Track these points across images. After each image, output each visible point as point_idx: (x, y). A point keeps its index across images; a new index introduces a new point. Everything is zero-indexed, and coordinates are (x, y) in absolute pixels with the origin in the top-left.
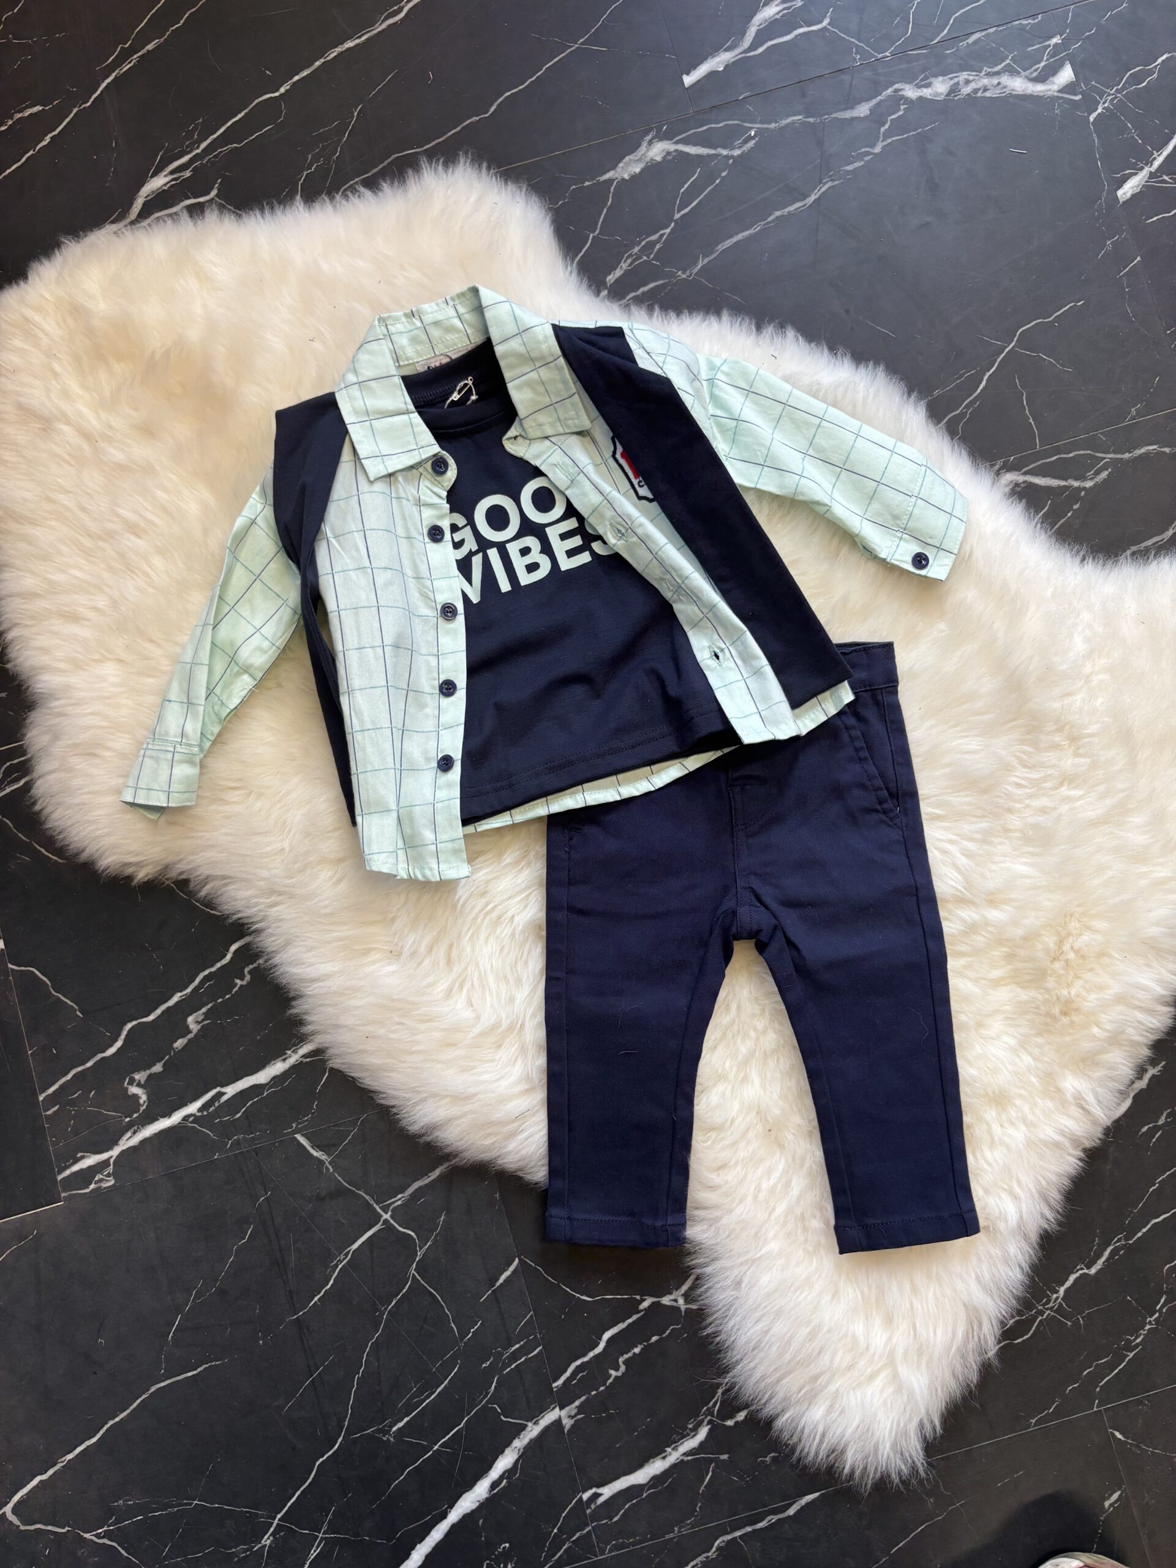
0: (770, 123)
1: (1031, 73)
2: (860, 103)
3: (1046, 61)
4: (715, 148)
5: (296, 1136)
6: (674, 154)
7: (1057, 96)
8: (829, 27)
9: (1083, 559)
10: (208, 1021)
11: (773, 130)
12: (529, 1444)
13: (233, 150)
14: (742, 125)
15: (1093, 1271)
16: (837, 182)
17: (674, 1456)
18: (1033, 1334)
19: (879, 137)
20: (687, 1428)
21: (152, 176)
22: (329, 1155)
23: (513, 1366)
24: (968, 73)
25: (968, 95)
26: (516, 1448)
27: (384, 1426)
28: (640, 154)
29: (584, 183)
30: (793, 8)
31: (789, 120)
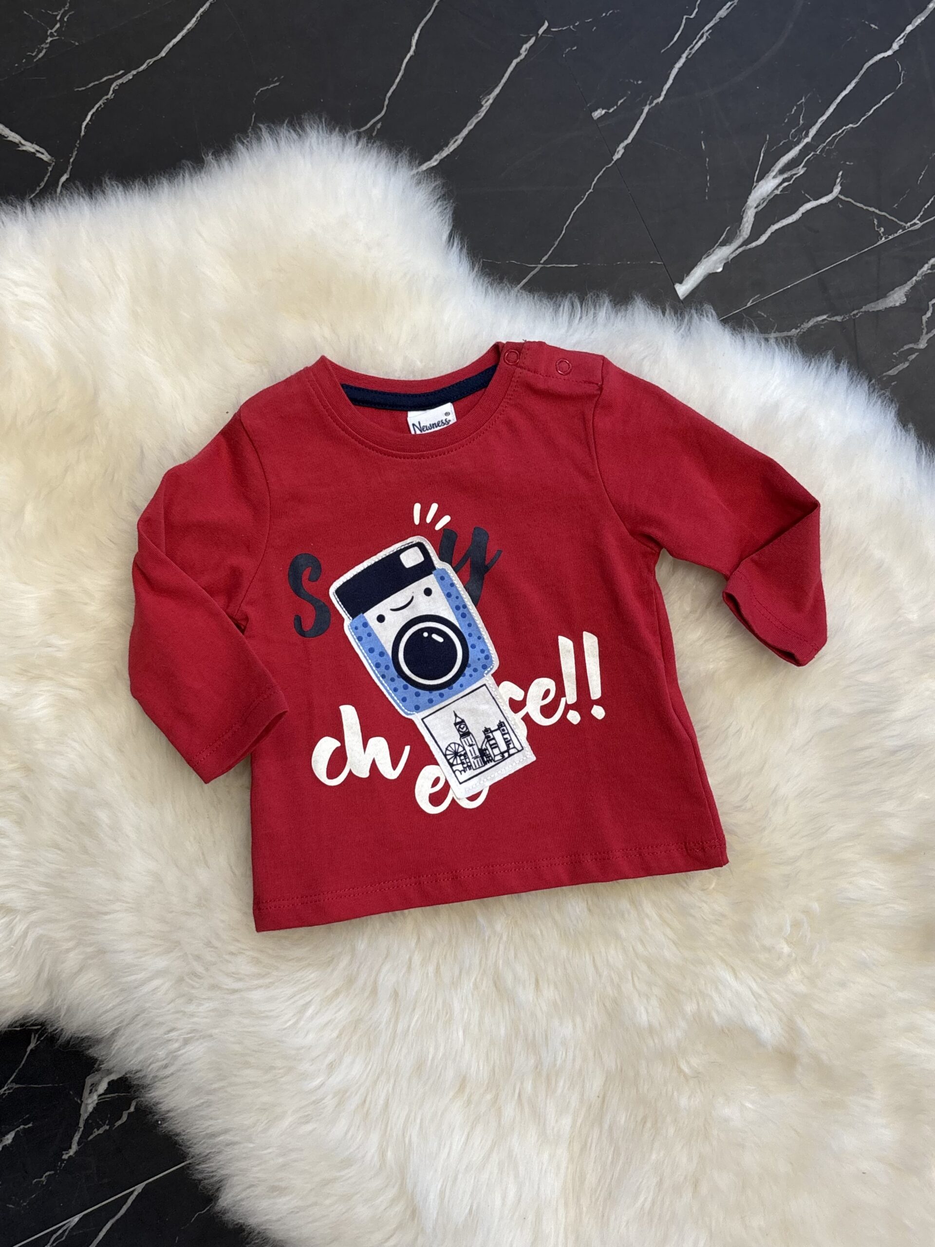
2: (892, 290)
8: (842, 197)
19: (923, 329)
30: (795, 177)
31: (811, 323)
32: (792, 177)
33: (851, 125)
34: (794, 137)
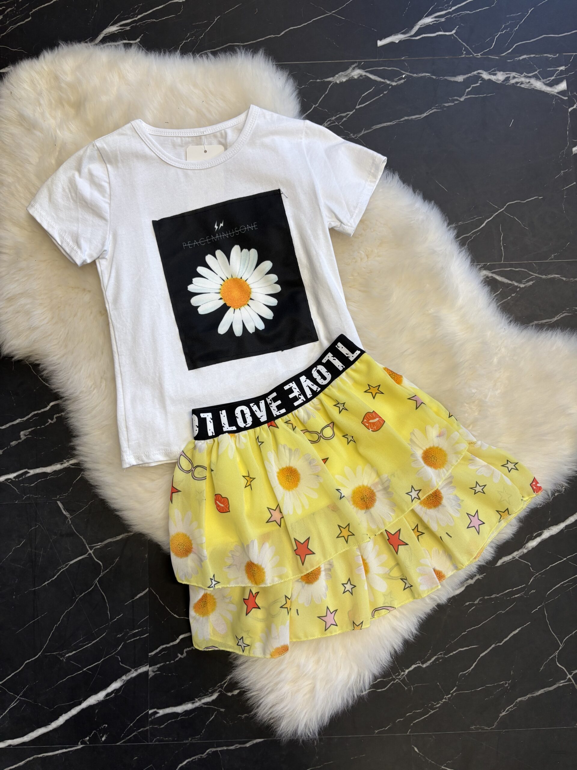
0: (414, 74)
1: (546, 81)
2: (459, 75)
3: (555, 77)
4: (384, 79)
5: (58, 502)
6: (364, 77)
7: (556, 95)
8: (455, 35)
9: (511, 321)
10: (30, 436)
11: (415, 77)
12: (130, 679)
13: (153, 22)
14: (400, 71)
15: (424, 666)
16: (439, 110)
17: (198, 704)
18: (387, 689)
19: (465, 94)
20: (208, 691)
21: (110, 26)
22: (71, 515)
23: (132, 640)
24: (516, 73)
25: (513, 84)
26: (123, 680)
27: (63, 653)
28: (347, 73)
29: (317, 80)
30: (440, 21)
31: (423, 75)
32: (438, 21)
33: (469, 12)
34: (445, 7)
